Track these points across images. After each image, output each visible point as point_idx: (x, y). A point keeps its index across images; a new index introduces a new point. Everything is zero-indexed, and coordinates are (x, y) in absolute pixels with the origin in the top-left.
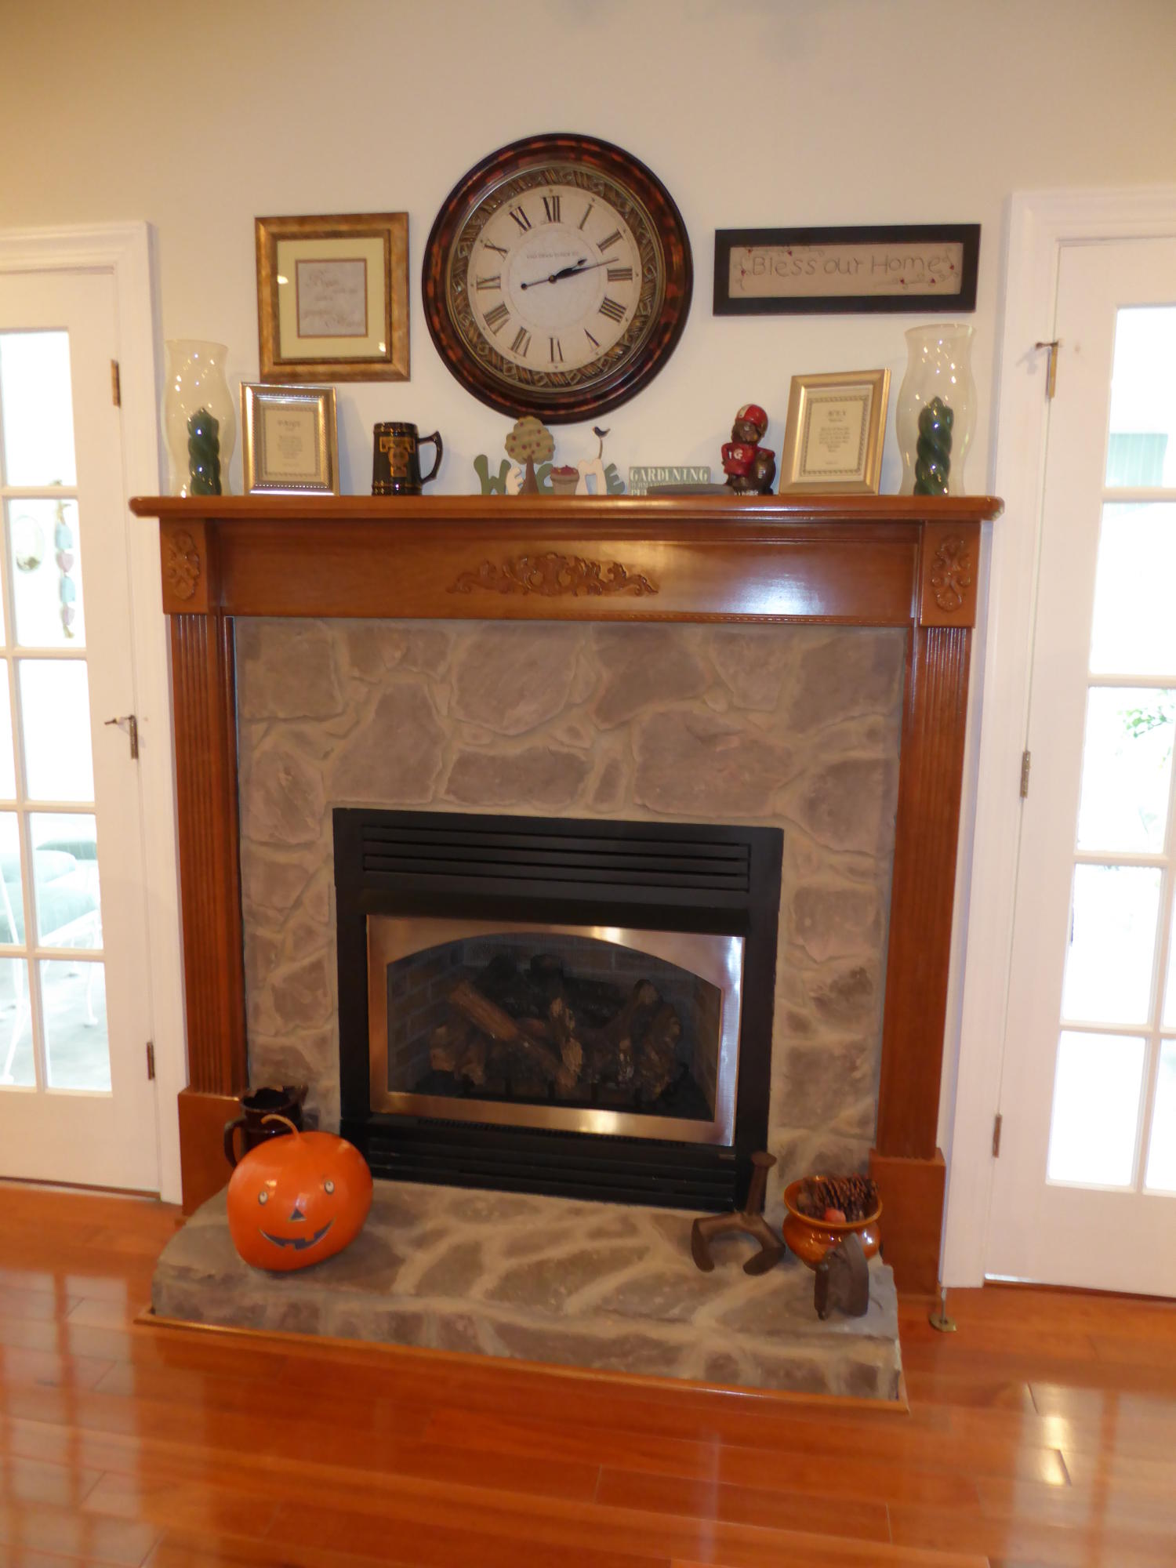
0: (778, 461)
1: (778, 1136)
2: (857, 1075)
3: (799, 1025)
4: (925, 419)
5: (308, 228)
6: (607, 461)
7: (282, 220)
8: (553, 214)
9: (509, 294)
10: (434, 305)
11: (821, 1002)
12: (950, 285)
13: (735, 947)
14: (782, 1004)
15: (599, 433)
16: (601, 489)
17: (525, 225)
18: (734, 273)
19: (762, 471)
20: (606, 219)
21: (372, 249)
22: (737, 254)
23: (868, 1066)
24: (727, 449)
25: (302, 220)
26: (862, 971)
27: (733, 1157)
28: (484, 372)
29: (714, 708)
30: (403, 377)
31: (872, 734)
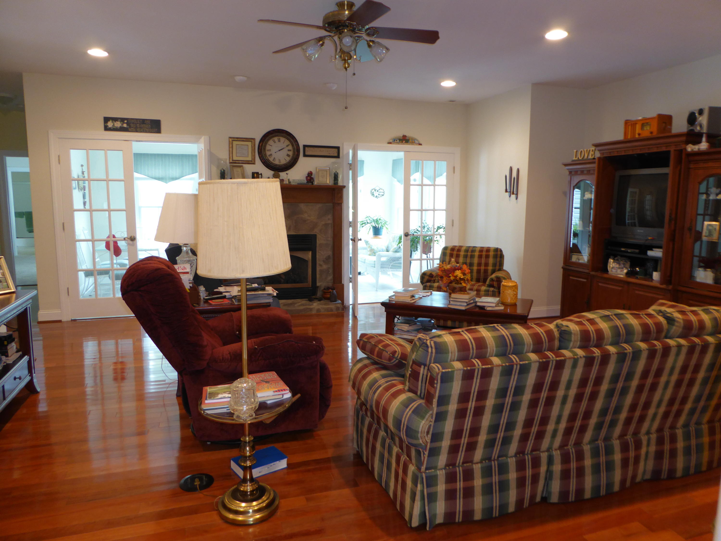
0: (314, 179)
1: (318, 284)
2: (330, 272)
3: (321, 265)
4: (335, 174)
5: (238, 140)
6: (288, 178)
7: (234, 138)
8: (279, 141)
9: (273, 152)
10: (260, 153)
11: (324, 261)
12: (336, 155)
13: (310, 253)
14: (318, 262)
15: (287, 174)
16: (288, 183)
17: (275, 142)
18: (306, 151)
19: (312, 181)
20: (287, 142)
21: (249, 144)
22: (306, 148)
23: (331, 271)
24: (307, 177)
25: (237, 138)
26: (329, 256)
27: (311, 288)
28: (269, 164)
29: (305, 216)
30: (254, 164)
31: (329, 219)
